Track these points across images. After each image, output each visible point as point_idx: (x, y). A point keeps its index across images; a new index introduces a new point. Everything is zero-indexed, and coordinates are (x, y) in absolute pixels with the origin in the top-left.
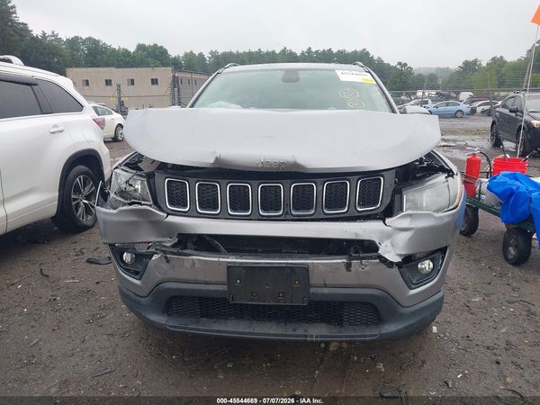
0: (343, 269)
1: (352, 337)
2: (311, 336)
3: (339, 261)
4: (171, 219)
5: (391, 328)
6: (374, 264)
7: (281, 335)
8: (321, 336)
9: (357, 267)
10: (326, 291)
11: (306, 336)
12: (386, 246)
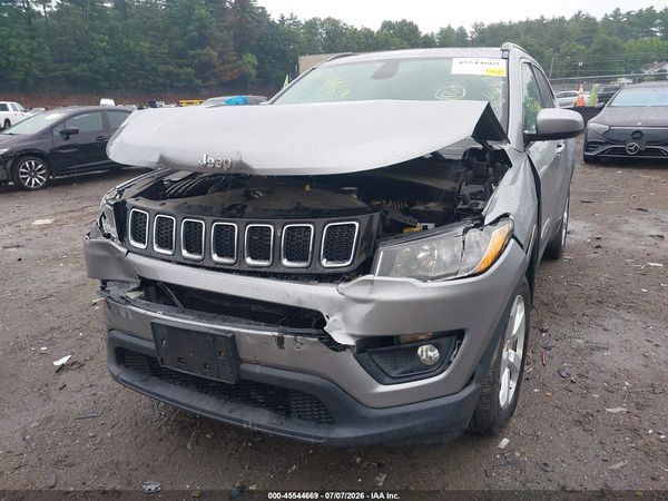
0: (275, 344)
1: (293, 433)
2: (247, 423)
3: (269, 333)
4: (131, 257)
5: (344, 433)
6: (312, 343)
7: (216, 414)
8: (258, 426)
9: (291, 345)
10: (258, 369)
11: (241, 421)
12: (335, 321)
